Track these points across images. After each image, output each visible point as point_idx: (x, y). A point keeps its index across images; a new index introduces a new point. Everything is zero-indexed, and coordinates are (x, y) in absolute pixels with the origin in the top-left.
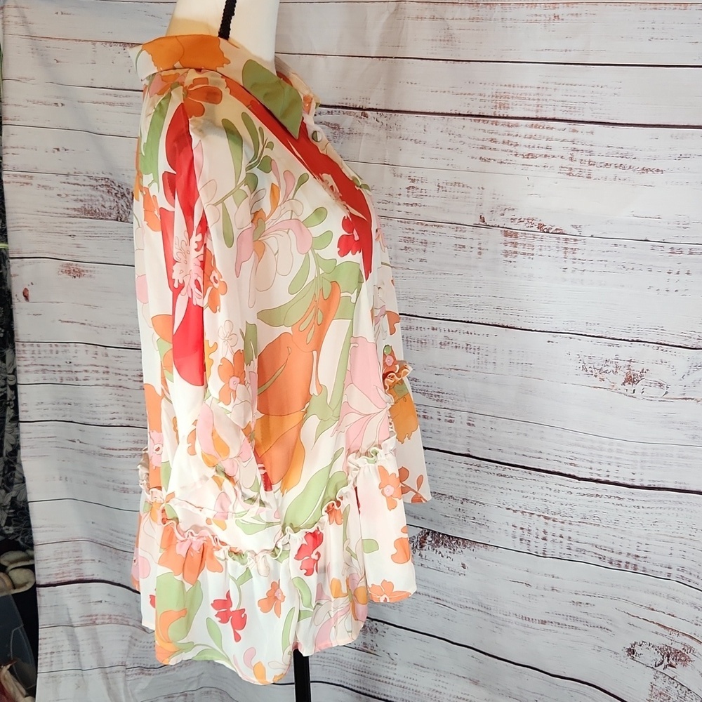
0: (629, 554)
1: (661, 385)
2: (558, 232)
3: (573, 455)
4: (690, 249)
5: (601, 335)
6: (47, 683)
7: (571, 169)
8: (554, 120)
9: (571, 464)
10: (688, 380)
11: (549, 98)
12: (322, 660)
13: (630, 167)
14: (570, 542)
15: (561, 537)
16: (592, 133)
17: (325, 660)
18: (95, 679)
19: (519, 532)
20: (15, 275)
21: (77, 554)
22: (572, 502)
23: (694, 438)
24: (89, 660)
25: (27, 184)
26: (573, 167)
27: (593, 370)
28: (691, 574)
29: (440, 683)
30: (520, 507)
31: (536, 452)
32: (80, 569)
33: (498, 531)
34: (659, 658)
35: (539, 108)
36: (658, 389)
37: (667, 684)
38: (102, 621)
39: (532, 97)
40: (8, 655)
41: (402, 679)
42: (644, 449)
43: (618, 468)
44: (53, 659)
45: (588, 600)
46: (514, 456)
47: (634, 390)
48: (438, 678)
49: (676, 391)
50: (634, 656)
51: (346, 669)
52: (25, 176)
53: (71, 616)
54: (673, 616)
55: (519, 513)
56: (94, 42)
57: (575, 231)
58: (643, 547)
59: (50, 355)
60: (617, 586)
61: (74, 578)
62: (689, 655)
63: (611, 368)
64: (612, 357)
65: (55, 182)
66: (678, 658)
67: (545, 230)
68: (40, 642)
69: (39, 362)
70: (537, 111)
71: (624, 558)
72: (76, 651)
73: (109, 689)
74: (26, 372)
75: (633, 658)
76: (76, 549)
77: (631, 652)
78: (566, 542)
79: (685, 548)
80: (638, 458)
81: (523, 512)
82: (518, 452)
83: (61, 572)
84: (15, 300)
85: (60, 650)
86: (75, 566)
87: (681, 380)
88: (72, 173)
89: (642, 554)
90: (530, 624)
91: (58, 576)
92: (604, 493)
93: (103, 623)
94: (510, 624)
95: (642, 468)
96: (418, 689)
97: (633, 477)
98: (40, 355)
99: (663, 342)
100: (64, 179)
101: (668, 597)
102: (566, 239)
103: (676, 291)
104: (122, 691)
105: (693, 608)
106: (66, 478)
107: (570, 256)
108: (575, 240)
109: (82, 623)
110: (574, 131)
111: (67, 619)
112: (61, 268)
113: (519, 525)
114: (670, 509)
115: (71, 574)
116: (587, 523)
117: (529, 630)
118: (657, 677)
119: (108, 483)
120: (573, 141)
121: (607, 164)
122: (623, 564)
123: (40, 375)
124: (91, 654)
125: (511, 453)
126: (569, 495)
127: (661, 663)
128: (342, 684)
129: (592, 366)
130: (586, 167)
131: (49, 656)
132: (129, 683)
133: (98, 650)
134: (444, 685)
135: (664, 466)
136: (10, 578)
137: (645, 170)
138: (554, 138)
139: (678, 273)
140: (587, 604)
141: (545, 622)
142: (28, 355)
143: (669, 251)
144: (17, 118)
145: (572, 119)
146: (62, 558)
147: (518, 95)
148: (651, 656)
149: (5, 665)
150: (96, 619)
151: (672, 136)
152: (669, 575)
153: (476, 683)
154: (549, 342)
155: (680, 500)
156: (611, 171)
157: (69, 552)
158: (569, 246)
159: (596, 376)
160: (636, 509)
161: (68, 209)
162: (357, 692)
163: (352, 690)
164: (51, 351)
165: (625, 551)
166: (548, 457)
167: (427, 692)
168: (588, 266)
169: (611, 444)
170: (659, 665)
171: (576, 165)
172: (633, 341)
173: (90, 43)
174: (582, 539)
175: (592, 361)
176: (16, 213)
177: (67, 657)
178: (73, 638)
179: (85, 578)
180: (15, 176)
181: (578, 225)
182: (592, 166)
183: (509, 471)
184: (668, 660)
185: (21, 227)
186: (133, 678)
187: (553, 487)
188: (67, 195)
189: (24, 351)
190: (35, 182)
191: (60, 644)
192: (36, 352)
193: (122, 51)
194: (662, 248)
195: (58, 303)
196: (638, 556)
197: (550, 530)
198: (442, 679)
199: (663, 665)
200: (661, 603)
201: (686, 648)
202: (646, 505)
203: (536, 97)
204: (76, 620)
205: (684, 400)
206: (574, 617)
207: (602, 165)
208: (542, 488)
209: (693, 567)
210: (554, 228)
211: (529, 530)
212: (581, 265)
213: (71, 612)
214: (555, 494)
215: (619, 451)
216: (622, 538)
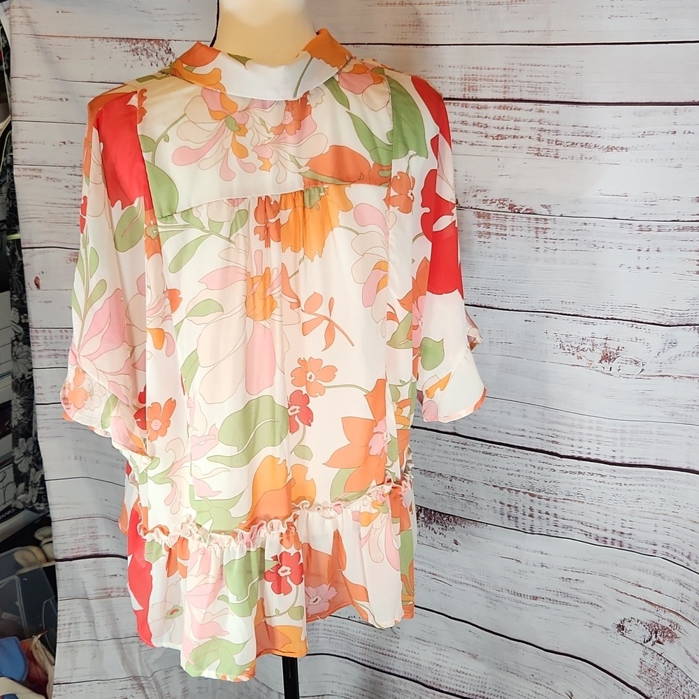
0: (614, 531)
1: (636, 363)
2: (528, 212)
3: (554, 432)
4: (659, 226)
5: (576, 313)
6: (65, 652)
7: (539, 149)
8: (521, 101)
9: (553, 442)
10: (664, 357)
11: (514, 79)
12: (328, 633)
13: (595, 147)
14: (556, 519)
15: (547, 513)
16: (558, 113)
17: (331, 633)
18: (110, 649)
19: (506, 509)
20: (27, 265)
21: (92, 530)
22: (555, 479)
23: (673, 415)
24: (104, 631)
25: (36, 177)
26: (541, 147)
27: (571, 348)
28: (675, 551)
29: (441, 657)
30: (506, 484)
31: (519, 430)
32: (96, 544)
33: (487, 508)
34: (648, 635)
35: (507, 89)
36: (634, 366)
37: (655, 661)
38: (118, 594)
39: (499, 79)
40: (40, 626)
41: (404, 652)
42: (624, 426)
43: (598, 446)
44: (71, 630)
45: (577, 576)
46: (498, 434)
47: (611, 368)
48: (439, 652)
49: (652, 368)
50: (624, 632)
51: (351, 642)
52: (34, 170)
53: (86, 589)
54: (659, 592)
55: (505, 490)
56: (93, 38)
57: (545, 211)
58: (627, 524)
59: (61, 341)
60: (605, 562)
61: (89, 553)
62: (676, 631)
63: (588, 346)
64: (588, 335)
65: (63, 174)
66: (665, 634)
67: (516, 211)
68: (59, 613)
69: (51, 347)
70: (505, 92)
71: (609, 535)
72: (92, 622)
73: (124, 659)
74: (40, 357)
75: (623, 634)
76: (92, 525)
77: (621, 628)
78: (552, 519)
79: (669, 525)
80: (618, 435)
81: (509, 490)
82: (502, 430)
83: (76, 547)
84: (27, 289)
85: (78, 621)
86: (91, 542)
87: (656, 357)
88: (78, 165)
89: (626, 531)
90: (522, 599)
91: (74, 551)
92: (587, 471)
93: (118, 596)
94: (503, 600)
95: (622, 445)
96: (419, 662)
97: (614, 454)
98: (51, 341)
99: (637, 320)
100: (70, 171)
101: (655, 574)
102: (537, 219)
103: (647, 268)
104: (137, 662)
105: (678, 585)
106: (81, 458)
107: (541, 235)
108: (546, 219)
109: (97, 596)
110: (541, 111)
111: (83, 592)
112: (69, 256)
113: (506, 502)
114: (652, 486)
115: (86, 549)
116: (571, 500)
117: (521, 605)
118: (646, 654)
119: (117, 462)
120: (540, 121)
121: (573, 143)
122: (609, 541)
123: (53, 360)
124: (106, 625)
125: (495, 431)
126: (552, 473)
127: (650, 640)
128: (348, 656)
129: (569, 344)
130: (554, 146)
131: (67, 626)
132: (143, 653)
133: (113, 621)
134: (445, 659)
135: (644, 443)
136: (44, 552)
137: (610, 149)
138: (521, 119)
139: (648, 251)
140: (576, 580)
141: (537, 598)
142: (41, 341)
143: (638, 228)
144: (25, 114)
145: (538, 99)
146: (77, 534)
147: (486, 77)
148: (640, 633)
149: (37, 635)
150: (111, 592)
151: (634, 114)
152: (655, 551)
153: (475, 657)
154: (526, 321)
155: (662, 477)
156: (577, 150)
157: (84, 528)
158: (540, 225)
159: (573, 354)
160: (618, 486)
161: (75, 200)
162: (362, 664)
163: (357, 662)
164: (62, 337)
165: (610, 528)
166: (531, 435)
167: (428, 666)
168: (559, 245)
169: (591, 421)
170: (647, 641)
171: (544, 145)
172: (608, 319)
173: (89, 39)
174: (567, 516)
175: (569, 339)
176: (26, 205)
177: (84, 628)
178: (88, 609)
179: (100, 553)
180: (25, 169)
181: (547, 204)
182: (559, 146)
183: (494, 449)
184: (656, 636)
185: (31, 218)
186: (147, 649)
187: (537, 465)
188: (74, 187)
189: (37, 336)
190: (44, 175)
191: (77, 615)
192: (48, 338)
193: (118, 46)
194: (631, 226)
195: (66, 290)
196: (622, 533)
197: (536, 507)
198: (442, 652)
199: (651, 641)
200: (648, 580)
201: (673, 625)
202: (628, 482)
203: (503, 79)
204: (91, 593)
205: (661, 377)
206: (564, 593)
207: (569, 144)
208: (526, 465)
209: (678, 544)
210: (524, 208)
211: (516, 507)
212: (552, 244)
213: (86, 585)
214: (540, 471)
215: (599, 429)
216: (606, 515)
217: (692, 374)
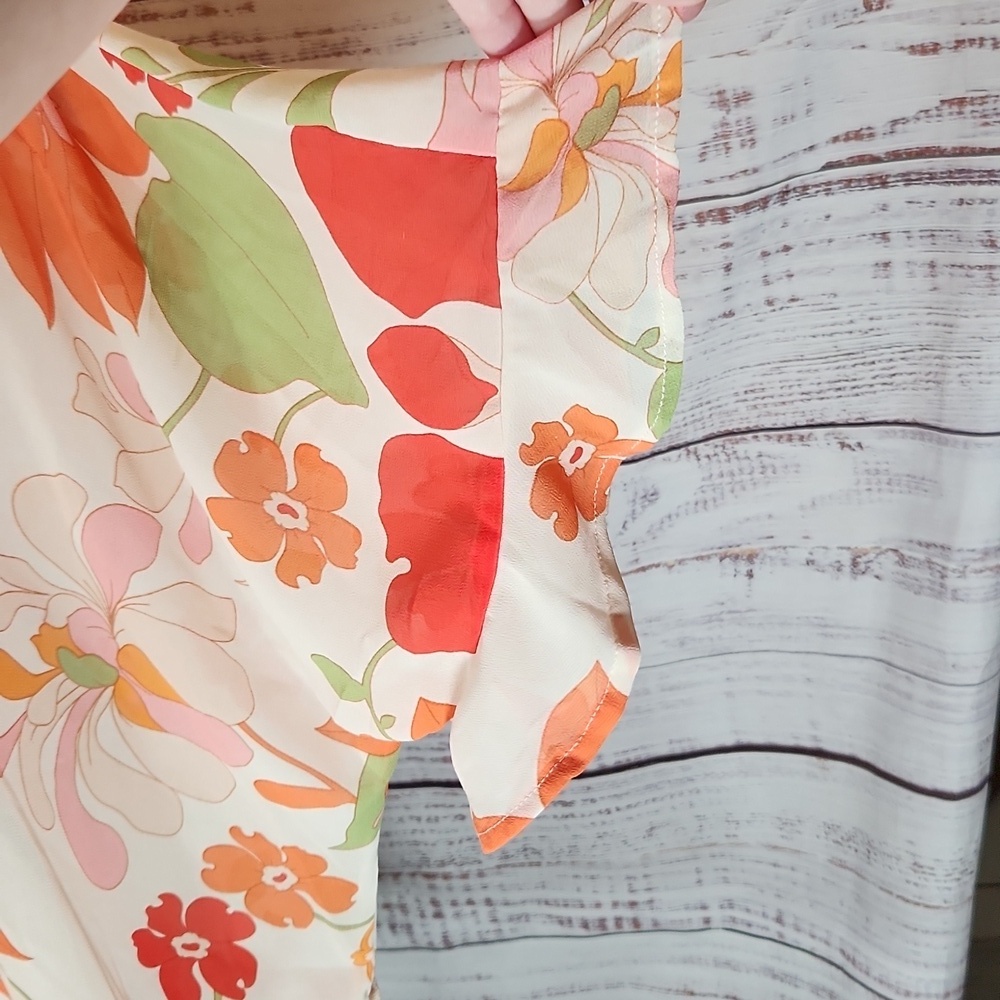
0: (615, 903)
10: (637, 530)
14: (491, 908)
15: (471, 903)
16: (250, 8)
23: (681, 644)
28: (748, 910)
58: (640, 884)
60: (610, 962)
71: (609, 913)
78: (483, 909)
79: (723, 863)
87: (621, 534)
89: (641, 897)
101: (717, 963)
105: (768, 980)
110: (208, 12)
114: (672, 796)
116: (514, 866)
122: (611, 925)
126: (458, 824)
152: (707, 921)
155: (689, 774)
160: (605, 817)
165: (606, 899)
174: (512, 896)
187: (424, 813)
196: (634, 903)
197: (444, 897)
200: (704, 977)
202: (622, 803)
205: (641, 574)
209: (750, 897)
211: (402, 906)
214: (433, 826)
216: (593, 878)
217: (703, 550)
